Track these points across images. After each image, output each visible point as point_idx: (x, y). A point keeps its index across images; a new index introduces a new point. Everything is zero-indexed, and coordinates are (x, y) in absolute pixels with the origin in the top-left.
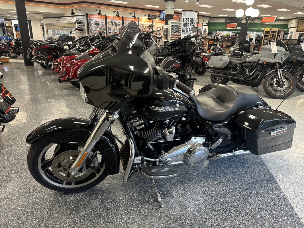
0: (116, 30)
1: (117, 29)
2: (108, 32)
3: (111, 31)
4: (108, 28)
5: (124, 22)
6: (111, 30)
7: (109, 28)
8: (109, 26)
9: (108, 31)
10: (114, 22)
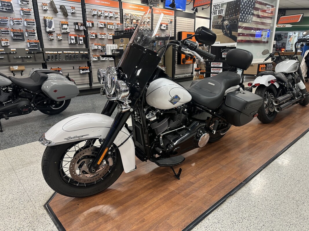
0: (65, 26)
1: (69, 24)
2: (43, 31)
3: (51, 29)
4: (42, 21)
5: (87, 7)
6: (50, 27)
7: (45, 21)
8: (46, 15)
9: (42, 28)
10: (58, 7)
